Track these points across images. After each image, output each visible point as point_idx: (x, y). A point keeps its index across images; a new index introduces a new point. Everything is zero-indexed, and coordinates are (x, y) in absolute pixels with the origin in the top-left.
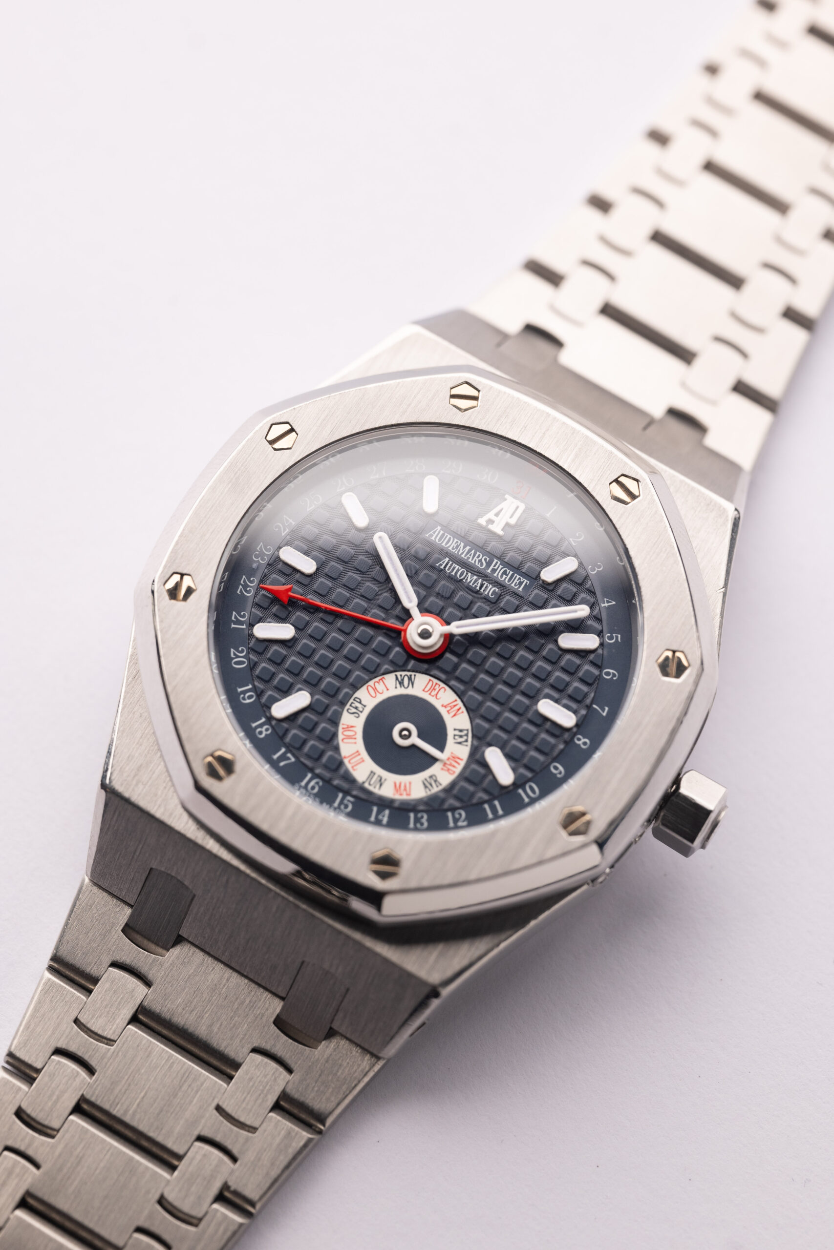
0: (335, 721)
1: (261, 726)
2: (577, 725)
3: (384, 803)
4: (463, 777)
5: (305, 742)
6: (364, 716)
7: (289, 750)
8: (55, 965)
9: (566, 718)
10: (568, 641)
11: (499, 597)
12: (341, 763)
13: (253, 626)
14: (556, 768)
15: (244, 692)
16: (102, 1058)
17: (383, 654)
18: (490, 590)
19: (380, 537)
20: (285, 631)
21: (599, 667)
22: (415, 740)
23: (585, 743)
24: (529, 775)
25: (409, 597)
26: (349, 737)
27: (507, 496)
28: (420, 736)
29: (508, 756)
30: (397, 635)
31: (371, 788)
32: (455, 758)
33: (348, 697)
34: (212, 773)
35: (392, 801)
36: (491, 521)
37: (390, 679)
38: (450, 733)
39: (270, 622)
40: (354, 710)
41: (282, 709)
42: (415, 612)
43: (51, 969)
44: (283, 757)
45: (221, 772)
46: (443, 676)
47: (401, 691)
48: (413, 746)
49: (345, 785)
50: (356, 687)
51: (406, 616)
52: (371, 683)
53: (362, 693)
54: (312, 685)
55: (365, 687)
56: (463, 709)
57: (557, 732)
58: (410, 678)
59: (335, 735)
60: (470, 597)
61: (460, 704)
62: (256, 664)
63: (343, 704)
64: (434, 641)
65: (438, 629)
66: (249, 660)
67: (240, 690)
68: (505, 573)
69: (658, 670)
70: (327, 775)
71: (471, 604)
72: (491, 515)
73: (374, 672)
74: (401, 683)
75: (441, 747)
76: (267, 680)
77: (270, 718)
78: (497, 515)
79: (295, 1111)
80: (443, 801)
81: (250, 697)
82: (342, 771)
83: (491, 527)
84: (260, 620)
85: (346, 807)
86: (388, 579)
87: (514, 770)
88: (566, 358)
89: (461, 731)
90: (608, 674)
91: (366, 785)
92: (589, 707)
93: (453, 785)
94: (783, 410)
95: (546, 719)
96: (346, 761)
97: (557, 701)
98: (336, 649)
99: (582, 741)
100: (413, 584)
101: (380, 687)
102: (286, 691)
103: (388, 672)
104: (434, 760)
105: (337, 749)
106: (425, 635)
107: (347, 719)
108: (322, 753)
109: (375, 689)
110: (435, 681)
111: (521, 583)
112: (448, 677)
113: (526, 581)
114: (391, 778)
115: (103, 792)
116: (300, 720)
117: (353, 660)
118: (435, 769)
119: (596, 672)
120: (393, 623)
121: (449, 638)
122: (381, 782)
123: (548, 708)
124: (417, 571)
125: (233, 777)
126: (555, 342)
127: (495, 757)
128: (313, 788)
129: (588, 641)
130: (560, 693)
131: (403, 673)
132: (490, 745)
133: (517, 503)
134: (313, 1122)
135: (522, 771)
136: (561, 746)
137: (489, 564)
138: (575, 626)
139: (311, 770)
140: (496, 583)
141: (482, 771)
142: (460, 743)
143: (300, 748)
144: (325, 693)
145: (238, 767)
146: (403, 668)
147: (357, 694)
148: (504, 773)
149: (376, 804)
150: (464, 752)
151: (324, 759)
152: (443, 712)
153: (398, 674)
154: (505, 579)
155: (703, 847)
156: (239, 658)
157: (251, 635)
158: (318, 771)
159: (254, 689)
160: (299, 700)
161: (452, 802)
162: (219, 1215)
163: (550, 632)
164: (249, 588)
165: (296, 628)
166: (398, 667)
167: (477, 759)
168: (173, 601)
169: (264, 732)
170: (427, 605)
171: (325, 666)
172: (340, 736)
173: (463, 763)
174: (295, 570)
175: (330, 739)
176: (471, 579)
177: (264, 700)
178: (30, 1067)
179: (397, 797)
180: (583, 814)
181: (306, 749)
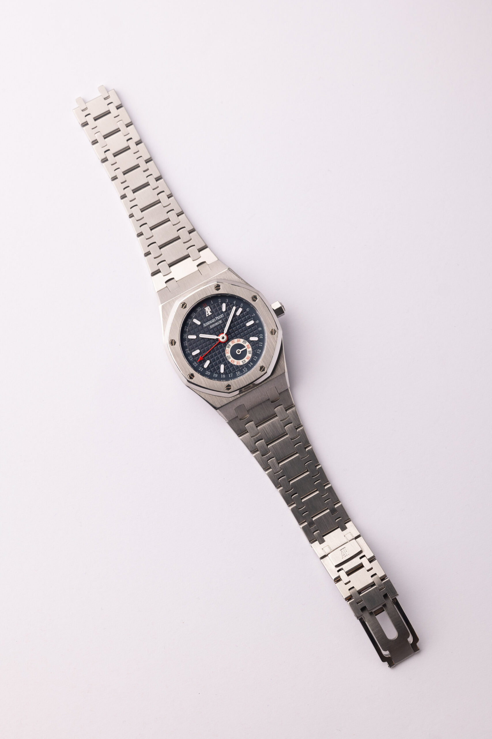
0: (229, 363)
1: (223, 376)
2: (254, 321)
3: (249, 362)
4: (252, 346)
5: (230, 370)
6: (231, 357)
7: (230, 374)
8: (239, 435)
9: (252, 322)
10: (238, 313)
11: (223, 321)
12: (237, 366)
13: (204, 367)
14: (259, 329)
15: (215, 375)
16: (261, 436)
17: (221, 347)
18: (221, 322)
19: (201, 336)
20: (208, 362)
21: (246, 311)
22: (241, 351)
23: (258, 321)
24: (258, 334)
25: (214, 337)
26: (233, 362)
27: (205, 308)
28: (240, 349)
29: (253, 336)
30: (220, 343)
31: (245, 363)
32: (248, 346)
33: (226, 358)
34: (229, 389)
35: (249, 361)
36: (208, 314)
37: (227, 349)
38: (243, 344)
39: (205, 364)
40: (229, 358)
41: (222, 371)
42: (218, 337)
43: (239, 437)
44: (231, 375)
45: (229, 387)
46: (232, 339)
47: (230, 348)
48: (242, 351)
49: (242, 367)
50: (225, 355)
51: (217, 339)
52: (226, 352)
53: (227, 355)
54: (220, 363)
55: (226, 354)
56: (240, 339)
57: (253, 325)
58: (229, 345)
59: (232, 364)
60: (220, 326)
61: (239, 339)
62: (211, 371)
63: (227, 359)
64: (225, 337)
65: (224, 335)
66: (209, 371)
67: (214, 376)
68: (219, 317)
69: (254, 302)
70: (238, 369)
71: (221, 326)
72: (207, 313)
73: (224, 351)
74: (229, 347)
75: (245, 347)
76: (215, 370)
77: (222, 374)
78: (207, 312)
79: (288, 408)
80: (254, 352)
81: (216, 375)
82: (239, 366)
83: (209, 315)
84: (203, 365)
85: (246, 369)
86: (208, 339)
87: (256, 337)
88: (176, 279)
89: (243, 342)
90: (248, 310)
91: (244, 364)
92: (252, 317)
93: (252, 348)
94: (208, 245)
95: (250, 326)
96: (237, 365)
97: (248, 322)
98: (216, 355)
99: (257, 322)
100: (212, 335)
101: (227, 351)
102: (219, 368)
103: (225, 348)
104: (246, 349)
105: (234, 365)
106: (223, 338)
107: (230, 360)
108: (234, 368)
109: (227, 352)
110: (232, 341)
111: (222, 316)
112: (233, 338)
113: (223, 314)
114: (245, 359)
115: (218, 410)
116: (226, 369)
117: (219, 353)
118: (248, 350)
119: (246, 312)
120: (217, 342)
121: (226, 334)
122: (245, 361)
123: (249, 324)
124: (210, 332)
125: (231, 386)
126: (173, 278)
127: (252, 339)
128: (239, 373)
129: (240, 310)
130: (247, 320)
131: (227, 346)
132: (249, 338)
133: (207, 307)
134: (292, 406)
135: (256, 335)
136: (256, 326)
137: (216, 319)
138: (236, 311)
139: (236, 372)
140: (220, 320)
141: (252, 342)
142: (245, 343)
143: (231, 371)
144: (223, 361)
145: (230, 384)
146: (226, 345)
147: (226, 356)
148: (255, 339)
149: (248, 364)
150: (247, 343)
151: (235, 368)
152: (238, 343)
153: (227, 347)
154: (220, 318)
155: (285, 311)
156: (208, 373)
157: (205, 368)
158: (237, 371)
159: (215, 373)
160: (222, 367)
161: (255, 351)
162: (300, 431)
163: (235, 315)
164: (195, 364)
165: (208, 360)
166: (225, 346)
167: (250, 342)
168: (193, 379)
169: (224, 376)
170: (217, 334)
171: (218, 359)
172: (232, 363)
173: (249, 345)
174: (197, 354)
175: (232, 365)
176: (217, 324)
177: (218, 373)
178: (255, 449)
179: (249, 360)
180: (272, 329)
181: (232, 370)
